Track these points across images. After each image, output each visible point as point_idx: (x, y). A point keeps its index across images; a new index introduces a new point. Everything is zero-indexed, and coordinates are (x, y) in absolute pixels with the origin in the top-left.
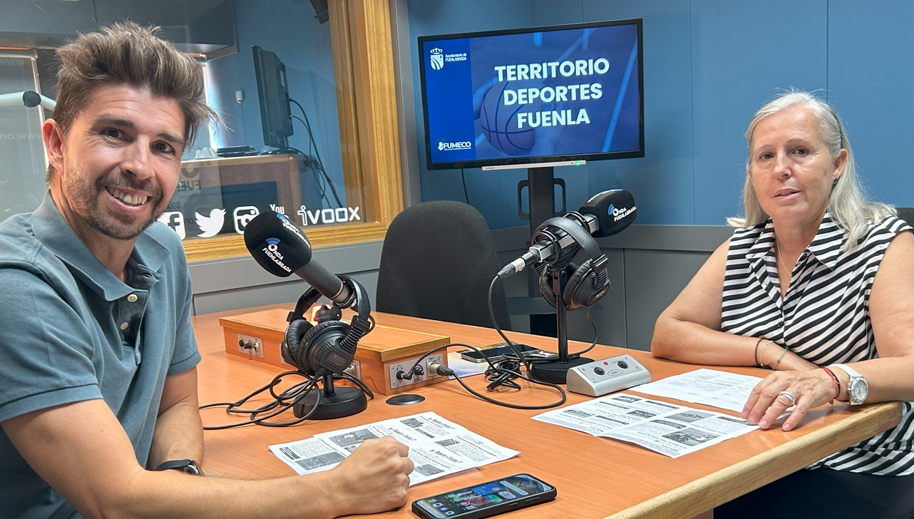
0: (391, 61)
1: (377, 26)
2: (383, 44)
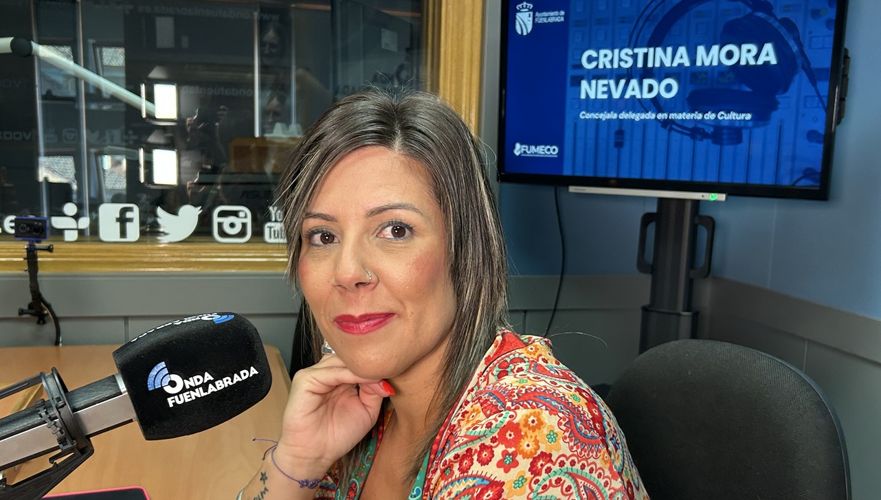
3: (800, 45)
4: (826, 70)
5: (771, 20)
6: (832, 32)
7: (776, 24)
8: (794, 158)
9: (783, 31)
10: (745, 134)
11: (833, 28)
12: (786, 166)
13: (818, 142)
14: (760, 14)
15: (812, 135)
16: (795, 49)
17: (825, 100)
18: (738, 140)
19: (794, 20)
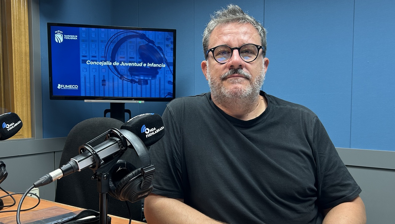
0: (27, 37)
1: (19, 16)
2: (23, 27)
3: (164, 55)
4: (172, 63)
5: (154, 46)
6: (173, 52)
7: (156, 48)
8: (164, 89)
9: (158, 50)
10: (149, 81)
11: (173, 50)
12: (162, 92)
13: (171, 84)
14: (150, 44)
15: (169, 82)
16: (162, 56)
17: (172, 72)
18: (147, 84)
19: (161, 47)
